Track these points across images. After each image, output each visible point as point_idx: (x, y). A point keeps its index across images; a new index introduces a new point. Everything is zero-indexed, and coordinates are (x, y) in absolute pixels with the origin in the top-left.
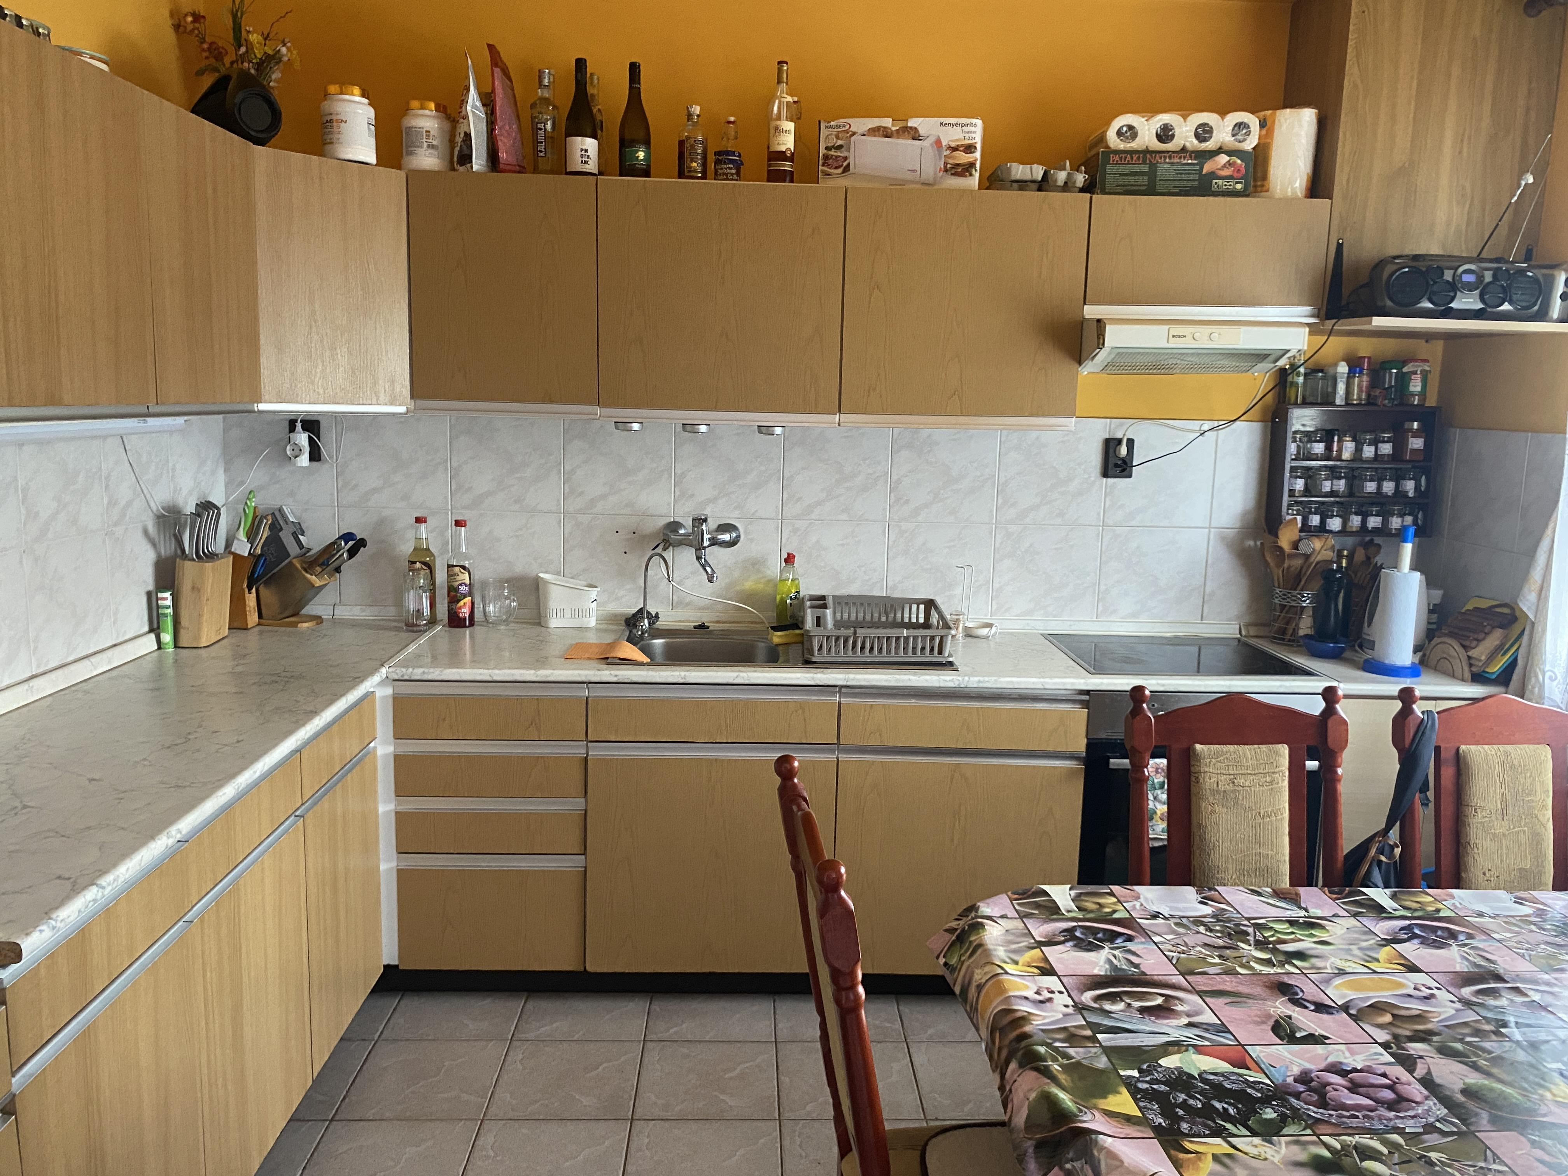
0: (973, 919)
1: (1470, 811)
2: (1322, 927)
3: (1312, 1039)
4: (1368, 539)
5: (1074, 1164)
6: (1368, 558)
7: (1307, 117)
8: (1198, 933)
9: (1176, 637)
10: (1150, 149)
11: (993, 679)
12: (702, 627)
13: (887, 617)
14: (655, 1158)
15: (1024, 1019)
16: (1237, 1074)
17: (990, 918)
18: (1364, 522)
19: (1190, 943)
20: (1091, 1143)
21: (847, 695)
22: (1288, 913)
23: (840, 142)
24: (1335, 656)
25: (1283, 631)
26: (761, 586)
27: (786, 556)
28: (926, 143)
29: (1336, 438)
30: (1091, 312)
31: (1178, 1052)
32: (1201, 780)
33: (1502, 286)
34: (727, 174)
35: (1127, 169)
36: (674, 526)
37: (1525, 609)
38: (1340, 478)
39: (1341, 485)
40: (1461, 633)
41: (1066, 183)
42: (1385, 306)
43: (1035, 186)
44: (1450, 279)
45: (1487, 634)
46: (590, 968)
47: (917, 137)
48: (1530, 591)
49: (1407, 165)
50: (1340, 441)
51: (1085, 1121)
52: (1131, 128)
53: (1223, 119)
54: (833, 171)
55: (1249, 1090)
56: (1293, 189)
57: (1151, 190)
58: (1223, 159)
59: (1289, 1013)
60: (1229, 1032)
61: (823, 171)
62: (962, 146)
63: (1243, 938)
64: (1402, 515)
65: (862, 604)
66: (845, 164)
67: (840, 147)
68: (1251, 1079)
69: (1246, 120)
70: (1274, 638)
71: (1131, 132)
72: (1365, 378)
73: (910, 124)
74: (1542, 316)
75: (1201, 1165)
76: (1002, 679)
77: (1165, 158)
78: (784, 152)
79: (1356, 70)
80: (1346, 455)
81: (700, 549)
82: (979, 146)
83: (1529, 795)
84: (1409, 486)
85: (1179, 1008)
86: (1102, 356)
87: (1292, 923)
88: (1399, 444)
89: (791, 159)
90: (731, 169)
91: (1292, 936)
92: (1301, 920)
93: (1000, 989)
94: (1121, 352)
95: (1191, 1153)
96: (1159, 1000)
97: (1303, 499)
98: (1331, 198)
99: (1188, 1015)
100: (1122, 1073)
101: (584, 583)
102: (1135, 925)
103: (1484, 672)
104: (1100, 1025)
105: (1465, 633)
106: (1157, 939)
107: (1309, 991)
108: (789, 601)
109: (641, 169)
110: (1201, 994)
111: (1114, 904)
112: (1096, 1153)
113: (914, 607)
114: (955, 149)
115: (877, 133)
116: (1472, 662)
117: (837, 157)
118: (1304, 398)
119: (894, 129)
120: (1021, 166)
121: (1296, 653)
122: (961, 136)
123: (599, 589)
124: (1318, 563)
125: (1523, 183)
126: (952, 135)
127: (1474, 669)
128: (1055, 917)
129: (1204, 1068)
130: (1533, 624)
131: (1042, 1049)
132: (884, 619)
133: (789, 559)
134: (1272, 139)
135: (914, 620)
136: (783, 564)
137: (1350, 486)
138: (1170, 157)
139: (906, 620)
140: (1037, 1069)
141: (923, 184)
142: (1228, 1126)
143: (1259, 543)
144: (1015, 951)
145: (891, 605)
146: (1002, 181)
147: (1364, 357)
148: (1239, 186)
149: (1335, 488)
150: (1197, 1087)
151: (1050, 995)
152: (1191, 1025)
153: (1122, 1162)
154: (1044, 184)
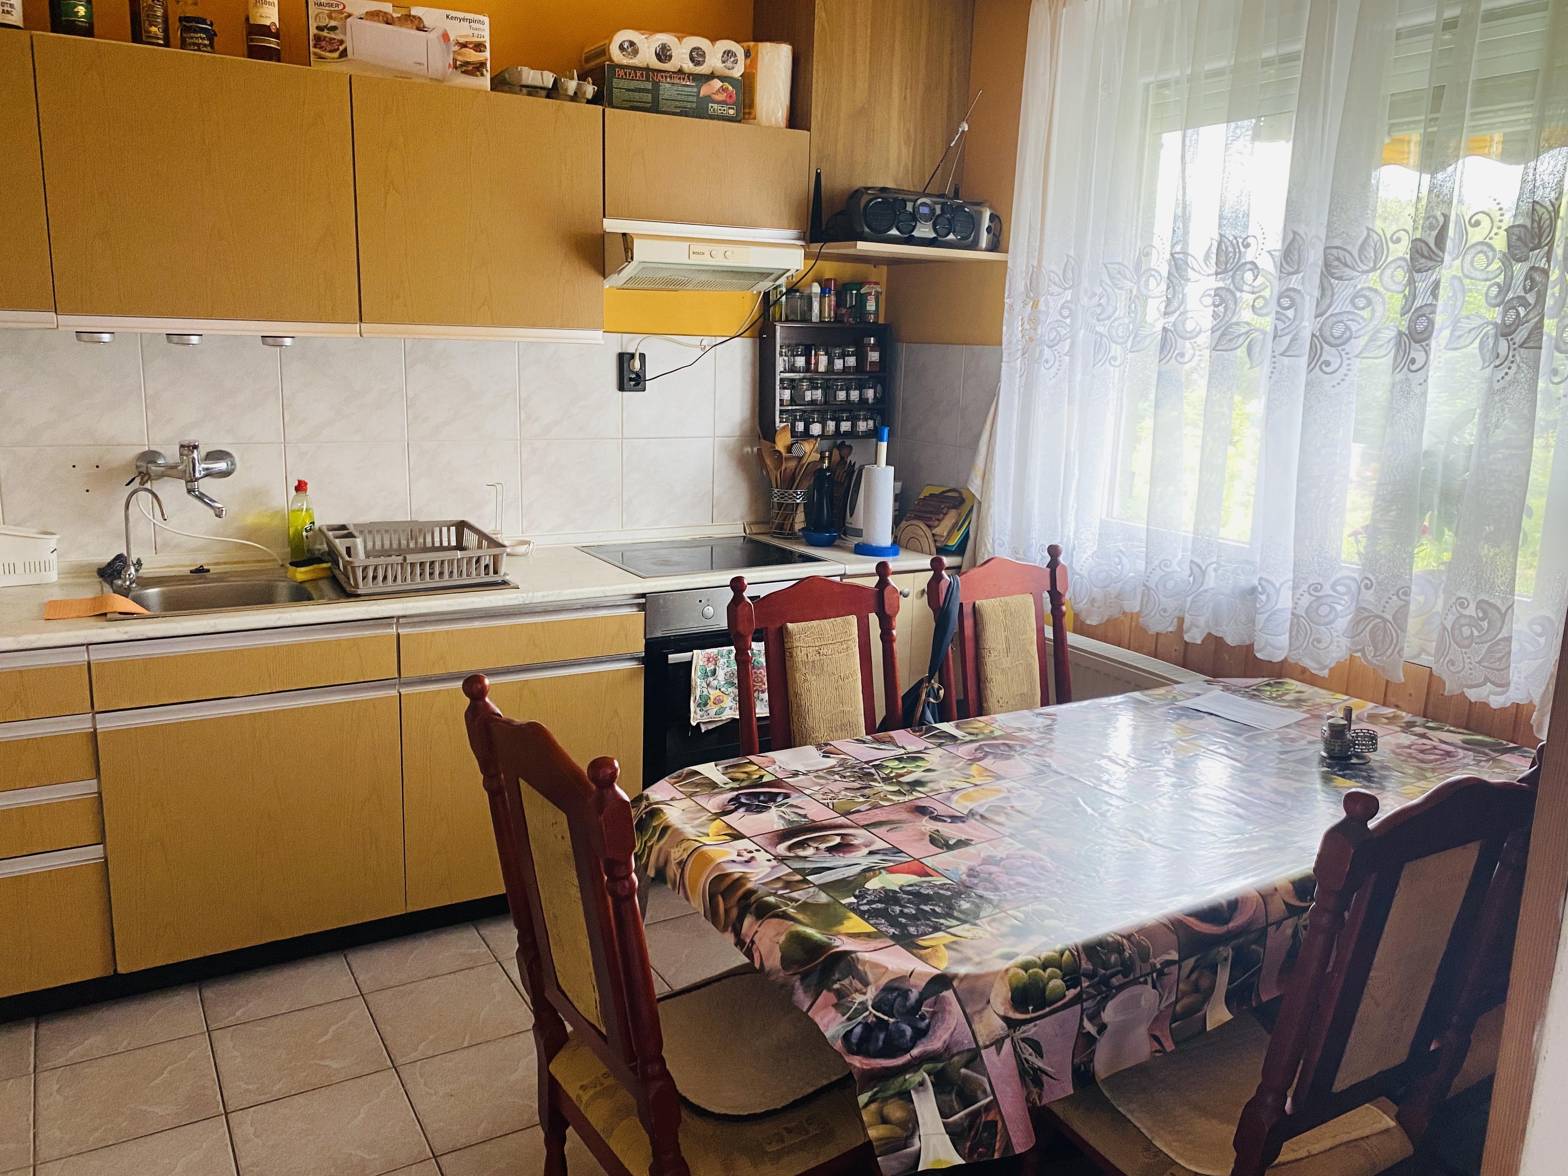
0: (646, 807)
1: (985, 653)
2: (922, 759)
3: (962, 843)
4: (839, 442)
5: (843, 983)
6: (842, 458)
7: (784, 52)
8: (836, 781)
9: (695, 539)
10: (651, 67)
11: (557, 592)
12: (200, 570)
13: (416, 543)
14: (270, 1143)
15: (741, 881)
16: (926, 882)
17: (662, 802)
18: (838, 427)
19: (836, 791)
20: (854, 961)
21: (405, 625)
22: (893, 753)
23: (333, 23)
24: (829, 544)
25: (781, 526)
26: (266, 520)
27: (297, 484)
28: (432, 36)
29: (813, 352)
30: (612, 225)
31: (875, 876)
32: (795, 654)
33: (948, 219)
34: (198, 45)
35: (634, 85)
36: (150, 457)
37: (973, 491)
38: (817, 388)
39: (818, 394)
40: (924, 515)
41: (575, 93)
42: (863, 232)
43: (544, 93)
44: (911, 210)
45: (945, 514)
46: (121, 970)
47: (421, 28)
48: (976, 477)
49: (866, 106)
50: (816, 355)
51: (838, 947)
52: (632, 44)
53: (713, 45)
54: (328, 54)
55: (941, 891)
56: (776, 120)
57: (654, 108)
58: (717, 84)
59: (936, 828)
60: (902, 852)
61: (315, 54)
62: (471, 43)
63: (870, 778)
64: (866, 419)
65: (386, 531)
66: (341, 48)
67: (334, 29)
68: (938, 883)
69: (734, 50)
70: (775, 533)
71: (631, 48)
72: (833, 298)
73: (413, 13)
74: (974, 246)
75: (940, 955)
76: (565, 592)
77: (666, 77)
78: (269, 27)
79: (823, 15)
80: (822, 368)
81: (192, 481)
82: (488, 45)
83: (1023, 634)
84: (870, 394)
85: (855, 842)
86: (630, 270)
87: (900, 759)
88: (861, 358)
89: (276, 36)
90: (203, 39)
91: (905, 770)
92: (905, 756)
93: (706, 860)
94: (646, 266)
95: (928, 948)
96: (838, 840)
97: (790, 408)
98: (809, 130)
99: (866, 846)
100: (844, 902)
101: (35, 530)
102: (784, 784)
103: (946, 545)
104: (804, 869)
105: (928, 515)
106: (807, 792)
107: (940, 809)
108: (304, 533)
109: (82, 27)
110: (865, 827)
111: (757, 770)
112: (860, 967)
113: (445, 530)
114: (464, 45)
115: (376, 18)
116: (937, 538)
117: (331, 39)
118: (787, 317)
119: (395, 15)
120: (532, 72)
121: (796, 544)
122: (470, 32)
123: (58, 537)
124: (809, 464)
125: (960, 130)
126: (460, 31)
127: (938, 544)
128: (716, 791)
129: (901, 883)
130: (980, 503)
131: (772, 899)
132: (412, 545)
133: (301, 487)
134: (756, 69)
135: (445, 544)
136: (293, 492)
137: (825, 395)
138: (670, 77)
139: (437, 544)
140: (777, 916)
141: (431, 79)
142: (942, 921)
143: (755, 449)
144: (700, 826)
145: (416, 529)
146: (509, 84)
147: (831, 279)
148: (732, 112)
149: (814, 397)
150: (904, 899)
151: (751, 855)
152: (871, 853)
153: (887, 968)
154: (553, 92)
